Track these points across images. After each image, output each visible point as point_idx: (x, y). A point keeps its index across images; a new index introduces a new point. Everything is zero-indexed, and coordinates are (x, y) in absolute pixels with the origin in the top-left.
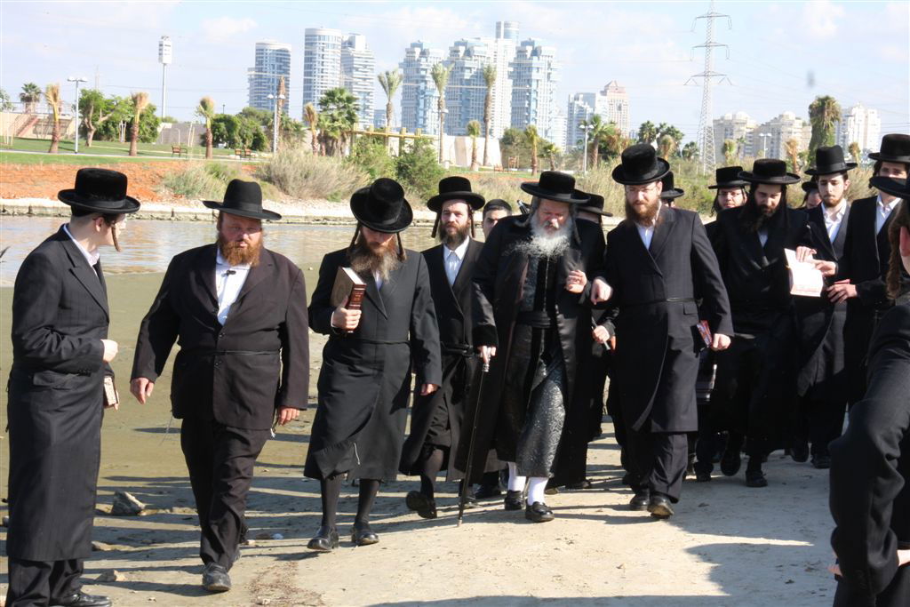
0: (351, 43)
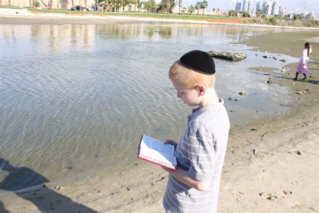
0: (250, 2)
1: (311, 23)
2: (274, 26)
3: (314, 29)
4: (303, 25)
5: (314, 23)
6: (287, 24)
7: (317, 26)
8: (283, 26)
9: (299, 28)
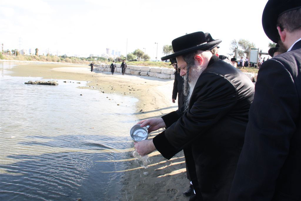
1: (31, 58)
2: (2, 60)
3: (34, 62)
4: (25, 59)
5: (33, 57)
6: (12, 59)
7: (35, 60)
8: (10, 60)
9: (23, 61)
